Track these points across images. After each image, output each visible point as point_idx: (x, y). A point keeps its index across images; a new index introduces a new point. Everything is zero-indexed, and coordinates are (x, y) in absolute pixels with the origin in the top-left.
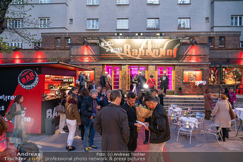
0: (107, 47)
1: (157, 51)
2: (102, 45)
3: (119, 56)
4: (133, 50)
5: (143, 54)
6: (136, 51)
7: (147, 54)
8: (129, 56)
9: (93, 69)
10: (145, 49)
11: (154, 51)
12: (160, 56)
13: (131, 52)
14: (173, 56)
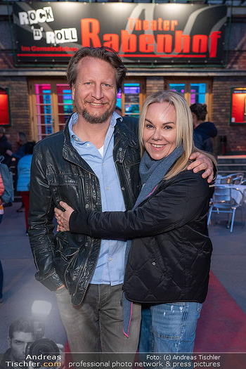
1: (169, 38)
3: (70, 53)
4: (107, 37)
5: (133, 49)
6: (115, 37)
7: (142, 49)
10: (138, 33)
11: (160, 37)
12: (175, 54)
13: (102, 41)
14: (207, 53)
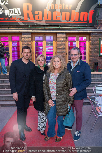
1: (68, 13)
3: (18, 21)
4: (36, 13)
5: (50, 19)
6: (41, 13)
7: (55, 19)
8: (31, 20)
10: (53, 11)
11: (64, 13)
12: (71, 21)
13: (34, 15)
14: (87, 21)
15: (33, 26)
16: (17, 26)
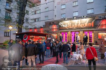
0: (62, 25)
1: (83, 24)
2: (60, 24)
3: (67, 28)
4: (72, 25)
5: (77, 26)
6: (74, 25)
7: (79, 26)
8: (71, 27)
9: (57, 34)
10: (78, 24)
13: (72, 26)
14: (92, 26)
15: (71, 29)
16: (66, 29)
